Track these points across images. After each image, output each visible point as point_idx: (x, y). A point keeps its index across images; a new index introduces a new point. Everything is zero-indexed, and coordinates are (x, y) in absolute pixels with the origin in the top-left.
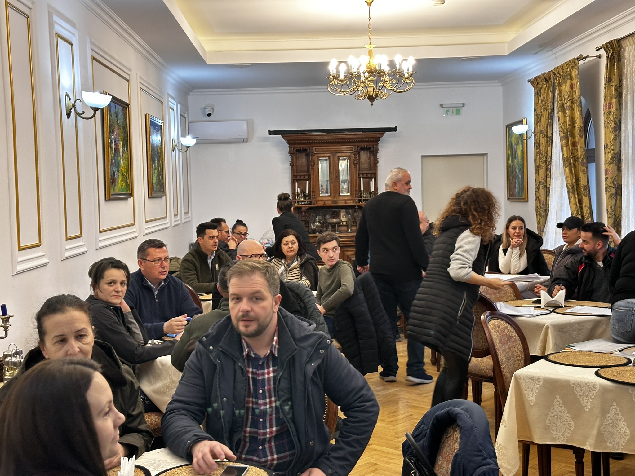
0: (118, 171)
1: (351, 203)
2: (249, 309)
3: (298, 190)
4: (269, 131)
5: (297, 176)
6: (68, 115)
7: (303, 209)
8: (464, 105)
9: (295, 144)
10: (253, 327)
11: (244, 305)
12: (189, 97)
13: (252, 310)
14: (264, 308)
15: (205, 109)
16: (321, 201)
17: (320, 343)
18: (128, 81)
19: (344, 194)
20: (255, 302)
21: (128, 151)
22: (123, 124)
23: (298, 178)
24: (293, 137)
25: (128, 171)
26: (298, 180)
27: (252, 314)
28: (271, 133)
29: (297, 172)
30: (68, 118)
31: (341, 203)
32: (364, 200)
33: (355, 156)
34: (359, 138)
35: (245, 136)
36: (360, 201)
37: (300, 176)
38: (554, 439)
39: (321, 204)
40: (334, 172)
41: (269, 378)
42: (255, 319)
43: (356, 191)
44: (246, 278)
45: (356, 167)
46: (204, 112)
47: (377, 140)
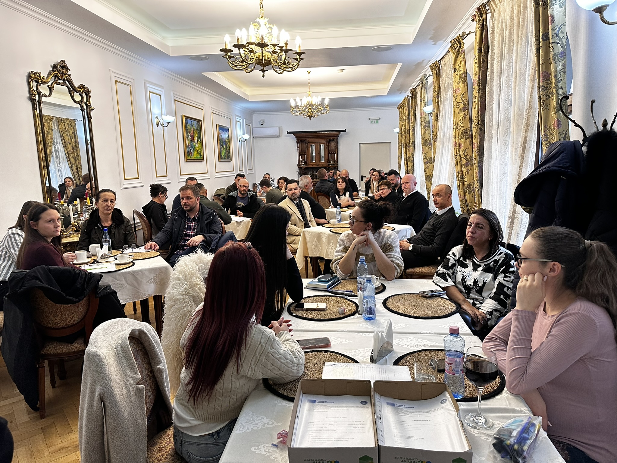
0: (194, 149)
1: (325, 166)
2: (186, 202)
3: (301, 159)
4: (287, 132)
5: (301, 153)
6: (158, 125)
7: (303, 168)
8: (380, 118)
9: (299, 138)
10: (188, 208)
11: (185, 201)
12: (253, 116)
13: (187, 202)
14: (191, 201)
15: (260, 121)
16: (311, 164)
17: (211, 214)
18: (203, 110)
19: (323, 161)
20: (189, 200)
21: (201, 141)
22: (197, 129)
23: (302, 154)
24: (298, 135)
25: (201, 150)
26: (302, 155)
27: (187, 204)
28: (288, 133)
29: (302, 151)
30: (158, 127)
31: (320, 166)
32: (331, 164)
33: (327, 143)
34: (328, 135)
35: (278, 134)
36: (329, 165)
37: (303, 153)
38: (315, 255)
39: (311, 166)
40: (318, 152)
41: (192, 225)
42: (189, 205)
43: (327, 160)
44: (185, 191)
45: (327, 149)
46: (260, 123)
47: (337, 136)
